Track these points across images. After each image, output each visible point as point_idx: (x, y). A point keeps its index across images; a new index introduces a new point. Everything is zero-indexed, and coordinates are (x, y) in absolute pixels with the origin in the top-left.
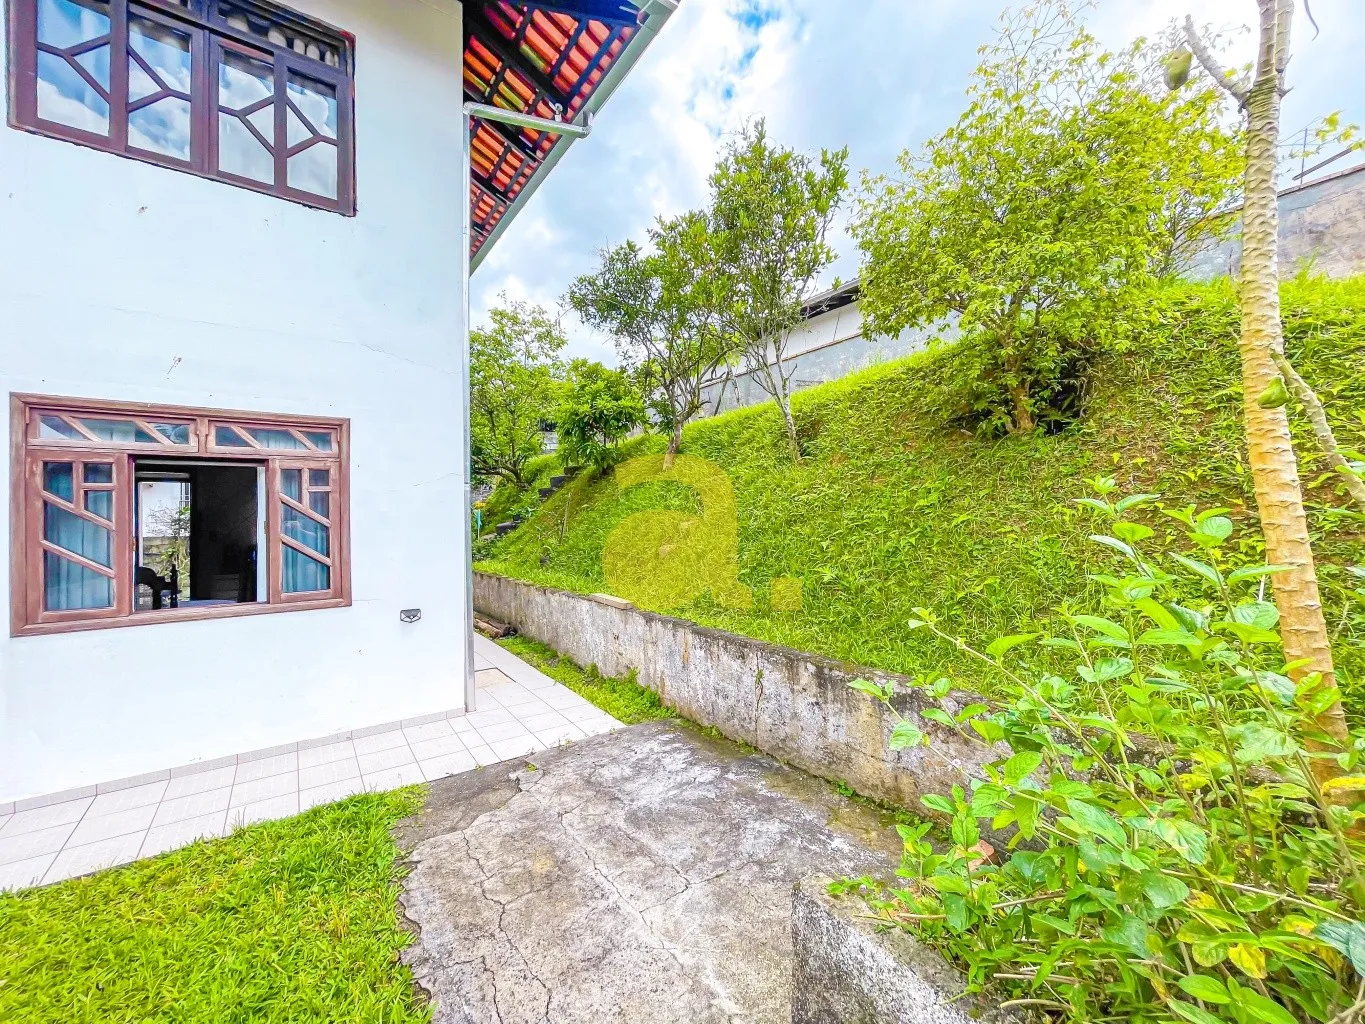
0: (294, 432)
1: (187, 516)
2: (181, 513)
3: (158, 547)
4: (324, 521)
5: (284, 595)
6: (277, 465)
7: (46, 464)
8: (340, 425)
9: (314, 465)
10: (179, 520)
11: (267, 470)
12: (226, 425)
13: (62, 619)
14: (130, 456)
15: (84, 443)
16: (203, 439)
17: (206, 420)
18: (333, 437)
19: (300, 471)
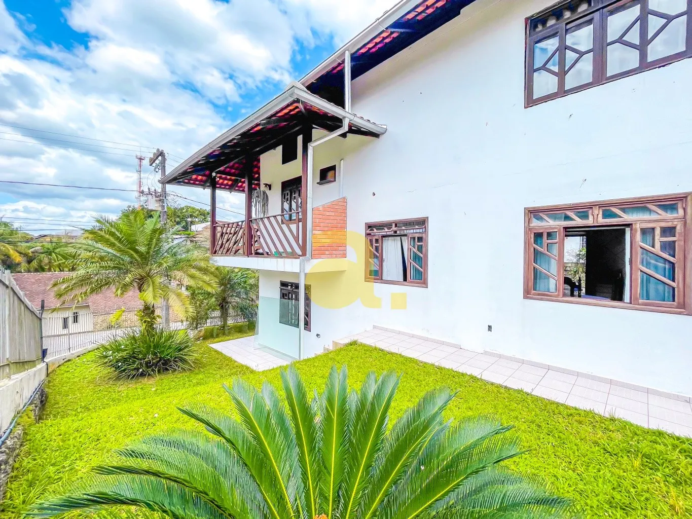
0: (650, 206)
1: (584, 252)
2: (581, 251)
3: (570, 267)
4: (671, 259)
5: (641, 301)
6: (638, 227)
7: (535, 233)
8: (686, 197)
9: (664, 224)
10: (580, 254)
11: (631, 230)
12: (608, 208)
13: (539, 295)
14: (564, 228)
15: (548, 224)
16: (595, 216)
17: (598, 207)
18: (680, 205)
19: (653, 229)
